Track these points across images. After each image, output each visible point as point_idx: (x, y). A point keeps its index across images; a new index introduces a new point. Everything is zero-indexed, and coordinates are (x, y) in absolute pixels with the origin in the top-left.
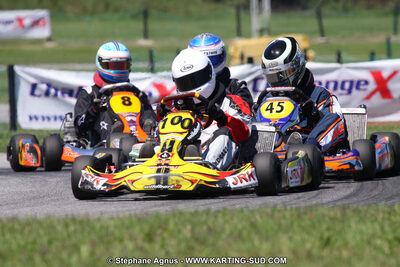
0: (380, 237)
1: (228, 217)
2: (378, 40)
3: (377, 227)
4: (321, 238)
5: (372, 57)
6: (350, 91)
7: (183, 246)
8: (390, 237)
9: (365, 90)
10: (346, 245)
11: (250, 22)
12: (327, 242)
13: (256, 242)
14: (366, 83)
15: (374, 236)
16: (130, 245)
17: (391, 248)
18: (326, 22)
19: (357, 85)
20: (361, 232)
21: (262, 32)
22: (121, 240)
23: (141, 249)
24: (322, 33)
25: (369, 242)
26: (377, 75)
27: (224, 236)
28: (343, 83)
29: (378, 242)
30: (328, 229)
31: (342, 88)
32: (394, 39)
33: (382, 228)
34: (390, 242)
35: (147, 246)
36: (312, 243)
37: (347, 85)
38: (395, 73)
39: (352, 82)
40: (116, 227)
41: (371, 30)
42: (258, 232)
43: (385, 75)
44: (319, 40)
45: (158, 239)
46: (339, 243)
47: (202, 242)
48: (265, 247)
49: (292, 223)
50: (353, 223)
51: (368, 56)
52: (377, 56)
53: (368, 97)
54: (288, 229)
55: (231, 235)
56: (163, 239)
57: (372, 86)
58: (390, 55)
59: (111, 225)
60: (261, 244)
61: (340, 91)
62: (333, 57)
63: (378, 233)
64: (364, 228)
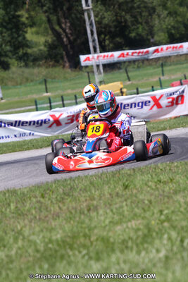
0: (151, 181)
1: (80, 180)
2: (156, 79)
3: (150, 176)
4: (124, 184)
5: (153, 88)
6: (142, 107)
7: (58, 198)
8: (156, 180)
9: (149, 105)
10: (135, 186)
11: (95, 78)
12: (126, 187)
13: (93, 191)
14: (149, 102)
15: (148, 181)
16: (34, 200)
17: (156, 185)
19: (145, 103)
20: (142, 180)
21: (101, 83)
22: (30, 199)
23: (38, 202)
24: (129, 79)
25: (146, 184)
26: (154, 98)
27: (78, 190)
29: (150, 183)
30: (127, 180)
31: (138, 106)
32: (162, 78)
33: (152, 176)
34: (156, 183)
35: (42, 200)
36: (119, 189)
37: (140, 104)
38: (162, 96)
39: (142, 103)
40: (27, 192)
41: (152, 75)
42: (94, 186)
43: (158, 97)
44: (129, 83)
45: (47, 195)
46: (132, 186)
47: (68, 195)
49: (110, 179)
50: (138, 175)
51: (151, 88)
53: (151, 109)
54: (108, 182)
55: (81, 190)
56: (50, 195)
57: (152, 103)
58: (162, 87)
59: (25, 191)
60: (95, 192)
61: (137, 107)
62: (135, 91)
63: (150, 179)
64: (143, 177)
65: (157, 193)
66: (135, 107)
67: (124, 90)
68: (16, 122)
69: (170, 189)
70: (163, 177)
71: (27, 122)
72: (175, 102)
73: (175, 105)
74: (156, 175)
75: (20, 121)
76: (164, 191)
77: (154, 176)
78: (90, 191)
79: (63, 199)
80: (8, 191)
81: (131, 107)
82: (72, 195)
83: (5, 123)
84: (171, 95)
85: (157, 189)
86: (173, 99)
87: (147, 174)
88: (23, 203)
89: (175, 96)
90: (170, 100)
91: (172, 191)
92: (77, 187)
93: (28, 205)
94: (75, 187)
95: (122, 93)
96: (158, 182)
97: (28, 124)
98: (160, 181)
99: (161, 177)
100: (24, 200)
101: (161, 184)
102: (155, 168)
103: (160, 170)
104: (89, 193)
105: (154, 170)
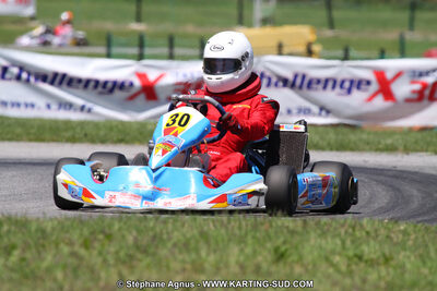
0: (340, 254)
1: (179, 224)
2: (391, 36)
3: (339, 242)
4: (276, 250)
5: (382, 55)
6: (349, 91)
7: (122, 254)
8: (351, 253)
9: (366, 90)
10: (301, 258)
11: (251, 9)
12: (280, 257)
13: (203, 253)
14: (368, 83)
15: (333, 252)
16: (66, 249)
17: (349, 266)
18: (336, 14)
19: (359, 84)
20: (321, 247)
21: (266, 22)
22: (57, 245)
23: (74, 254)
24: (331, 25)
25: (327, 259)
26: (380, 75)
27: (169, 245)
28: (343, 82)
29: (337, 259)
30: (285, 243)
31: (341, 86)
32: (409, 36)
33: (343, 242)
34: (349, 259)
35: (82, 252)
36: (264, 258)
37: (347, 85)
38: (399, 75)
39: (352, 82)
40: (53, 229)
41: (385, 25)
42: (207, 242)
43: (389, 76)
44: (328, 33)
45: (97, 245)
46: (294, 257)
47: (145, 252)
48: (212, 258)
49: (246, 234)
50: (313, 235)
51: (376, 53)
52: (387, 54)
53: (370, 99)
54: (242, 240)
55: (175, 245)
56: (103, 245)
57: (375, 87)
58: (403, 54)
59: (49, 226)
60: (208, 254)
61: (338, 89)
62: (340, 53)
63: (339, 248)
64: (323, 242)
65: (348, 281)
66: (334, 87)
67: (316, 48)
68: (56, 75)
69: (380, 278)
70: (370, 250)
71: (80, 81)
72: (427, 92)
73: (425, 102)
74: (353, 242)
75: (64, 75)
76: (364, 281)
77: (348, 243)
78: (197, 250)
79: (131, 257)
80: (9, 219)
81: (325, 87)
82: (154, 254)
83: (29, 74)
84: (421, 75)
85: (350, 273)
86: (425, 86)
87: (334, 237)
88: (39, 253)
89: (430, 80)
90: (417, 87)
91: (382, 284)
92: (169, 239)
93: (49, 259)
94: (165, 236)
95: (310, 53)
96: (356, 259)
97: (82, 85)
98: (360, 258)
99: (365, 248)
100: (43, 246)
101: (362, 265)
102: (354, 228)
103: (364, 234)
104: (194, 256)
105: (350, 230)
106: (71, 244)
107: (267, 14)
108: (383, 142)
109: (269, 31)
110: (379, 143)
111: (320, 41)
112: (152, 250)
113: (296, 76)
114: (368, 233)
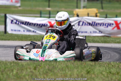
0: (105, 72)
1: (60, 63)
2: (119, 11)
3: (104, 68)
4: (87, 70)
5: (117, 17)
6: (107, 26)
7: (44, 72)
8: (108, 71)
9: (112, 26)
10: (94, 73)
11: (80, 4)
13: (67, 71)
14: (113, 24)
15: (103, 71)
16: (29, 70)
17: (107, 75)
18: (104, 5)
19: (110, 25)
20: (99, 70)
21: (84, 7)
22: (27, 69)
23: (31, 72)
24: (102, 8)
25: (101, 73)
26: (116, 22)
27: (58, 69)
28: (106, 24)
29: (104, 73)
30: (89, 68)
31: (105, 25)
33: (106, 68)
34: (107, 73)
35: (34, 71)
36: (84, 73)
37: (107, 25)
39: (108, 24)
40: (26, 65)
41: (117, 8)
42: (68, 68)
43: (119, 22)
44: (101, 10)
45: (37, 69)
46: (92, 72)
47: (51, 71)
48: (69, 73)
49: (79, 66)
50: (97, 66)
51: (115, 16)
53: (113, 29)
54: (78, 68)
55: (59, 69)
56: (39, 69)
57: (114, 25)
60: (68, 72)
61: (104, 26)
62: (105, 16)
63: (104, 70)
64: (100, 68)
65: (107, 79)
66: (103, 25)
67: (98, 15)
68: (26, 22)
69: (116, 78)
70: (113, 70)
71: (33, 24)
74: (108, 68)
75: (28, 22)
76: (112, 79)
77: (107, 68)
78: (65, 71)
79: (47, 72)
80: (13, 62)
81: (100, 25)
82: (54, 71)
83: (19, 22)
85: (108, 77)
87: (103, 67)
88: (22, 71)
91: (117, 80)
92: (58, 67)
93: (24, 73)
94: (56, 67)
95: (96, 16)
96: (109, 73)
97: (33, 25)
98: (110, 73)
99: (112, 70)
100: (23, 69)
101: (111, 75)
102: (109, 64)
103: (111, 66)
104: (64, 72)
105: (108, 65)
106: (30, 69)
107: (85, 5)
108: (117, 40)
109: (85, 10)
110: (116, 41)
111: (99, 13)
112: (53, 70)
113: (93, 22)
114: (113, 66)
